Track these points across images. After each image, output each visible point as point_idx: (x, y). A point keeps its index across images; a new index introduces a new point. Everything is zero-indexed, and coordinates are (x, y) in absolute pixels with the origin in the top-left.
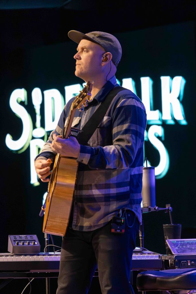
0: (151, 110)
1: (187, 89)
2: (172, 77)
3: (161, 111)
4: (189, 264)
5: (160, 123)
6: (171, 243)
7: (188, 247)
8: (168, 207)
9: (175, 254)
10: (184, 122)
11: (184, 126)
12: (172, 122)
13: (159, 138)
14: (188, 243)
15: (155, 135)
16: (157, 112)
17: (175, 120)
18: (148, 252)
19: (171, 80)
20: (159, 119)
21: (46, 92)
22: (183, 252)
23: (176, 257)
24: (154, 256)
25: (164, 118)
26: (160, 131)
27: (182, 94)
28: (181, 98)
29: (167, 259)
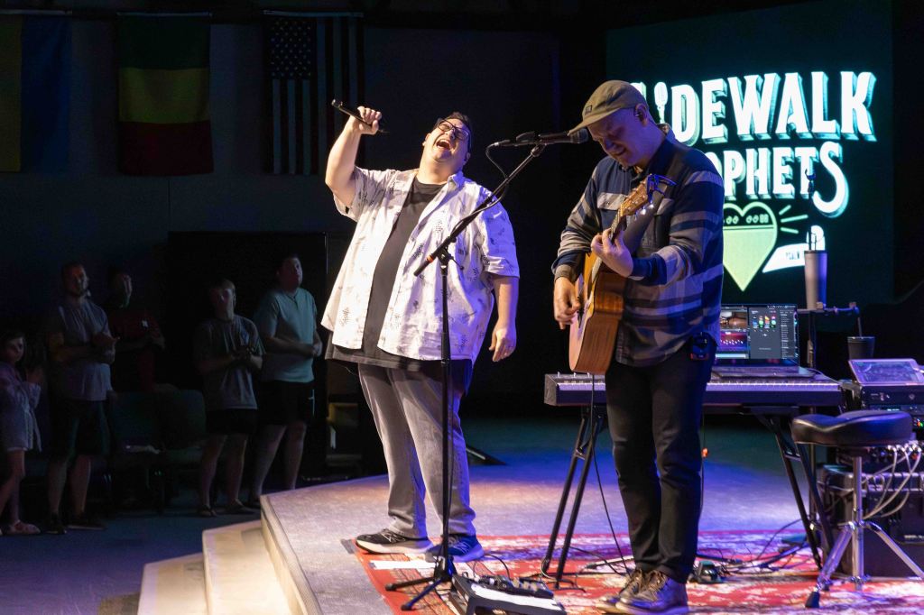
0: (825, 119)
1: (878, 89)
2: (857, 74)
3: (839, 122)
4: (882, 399)
5: (838, 138)
6: (855, 365)
7: (881, 372)
8: (852, 306)
9: (862, 382)
10: (872, 138)
11: (872, 143)
12: (855, 138)
13: (835, 159)
14: (882, 367)
15: (829, 155)
16: (834, 122)
17: (859, 135)
18: (823, 376)
19: (855, 76)
20: (837, 133)
21: (674, 89)
22: (874, 379)
23: (864, 388)
24: (832, 386)
25: (843, 131)
26: (837, 150)
27: (871, 97)
28: (870, 103)
29: (849, 389)
